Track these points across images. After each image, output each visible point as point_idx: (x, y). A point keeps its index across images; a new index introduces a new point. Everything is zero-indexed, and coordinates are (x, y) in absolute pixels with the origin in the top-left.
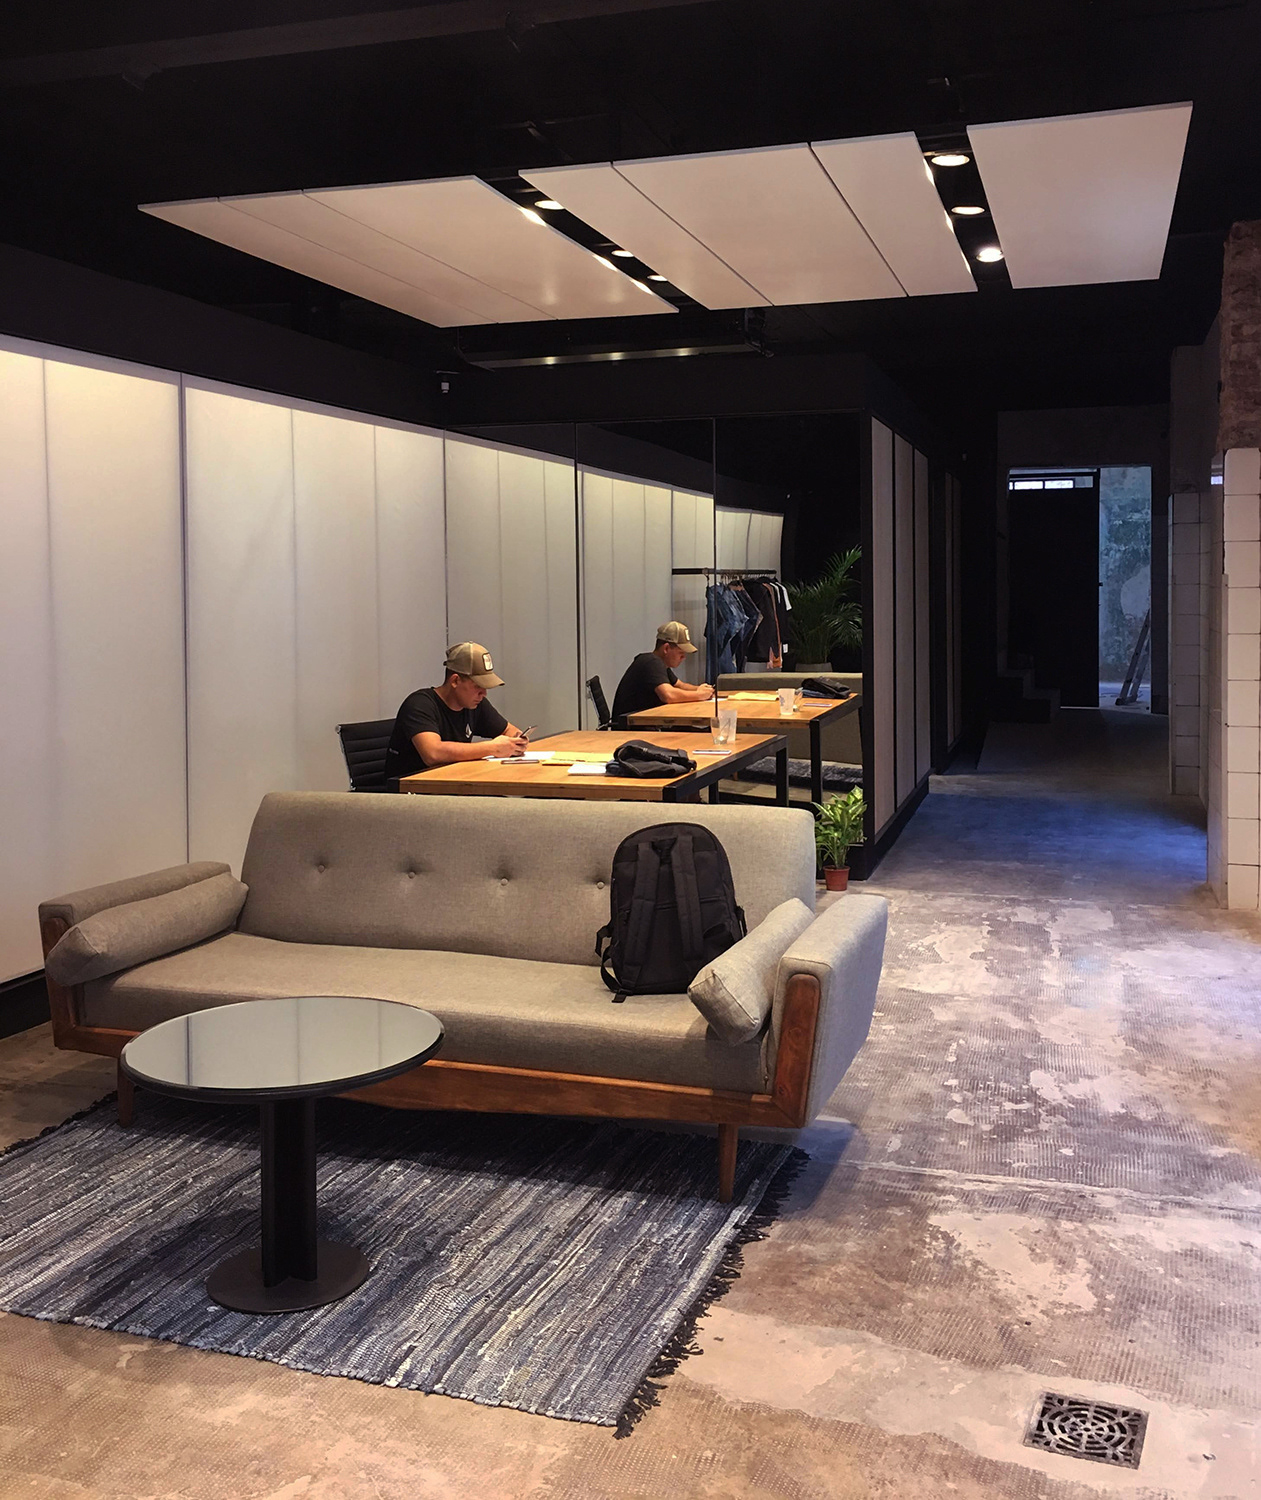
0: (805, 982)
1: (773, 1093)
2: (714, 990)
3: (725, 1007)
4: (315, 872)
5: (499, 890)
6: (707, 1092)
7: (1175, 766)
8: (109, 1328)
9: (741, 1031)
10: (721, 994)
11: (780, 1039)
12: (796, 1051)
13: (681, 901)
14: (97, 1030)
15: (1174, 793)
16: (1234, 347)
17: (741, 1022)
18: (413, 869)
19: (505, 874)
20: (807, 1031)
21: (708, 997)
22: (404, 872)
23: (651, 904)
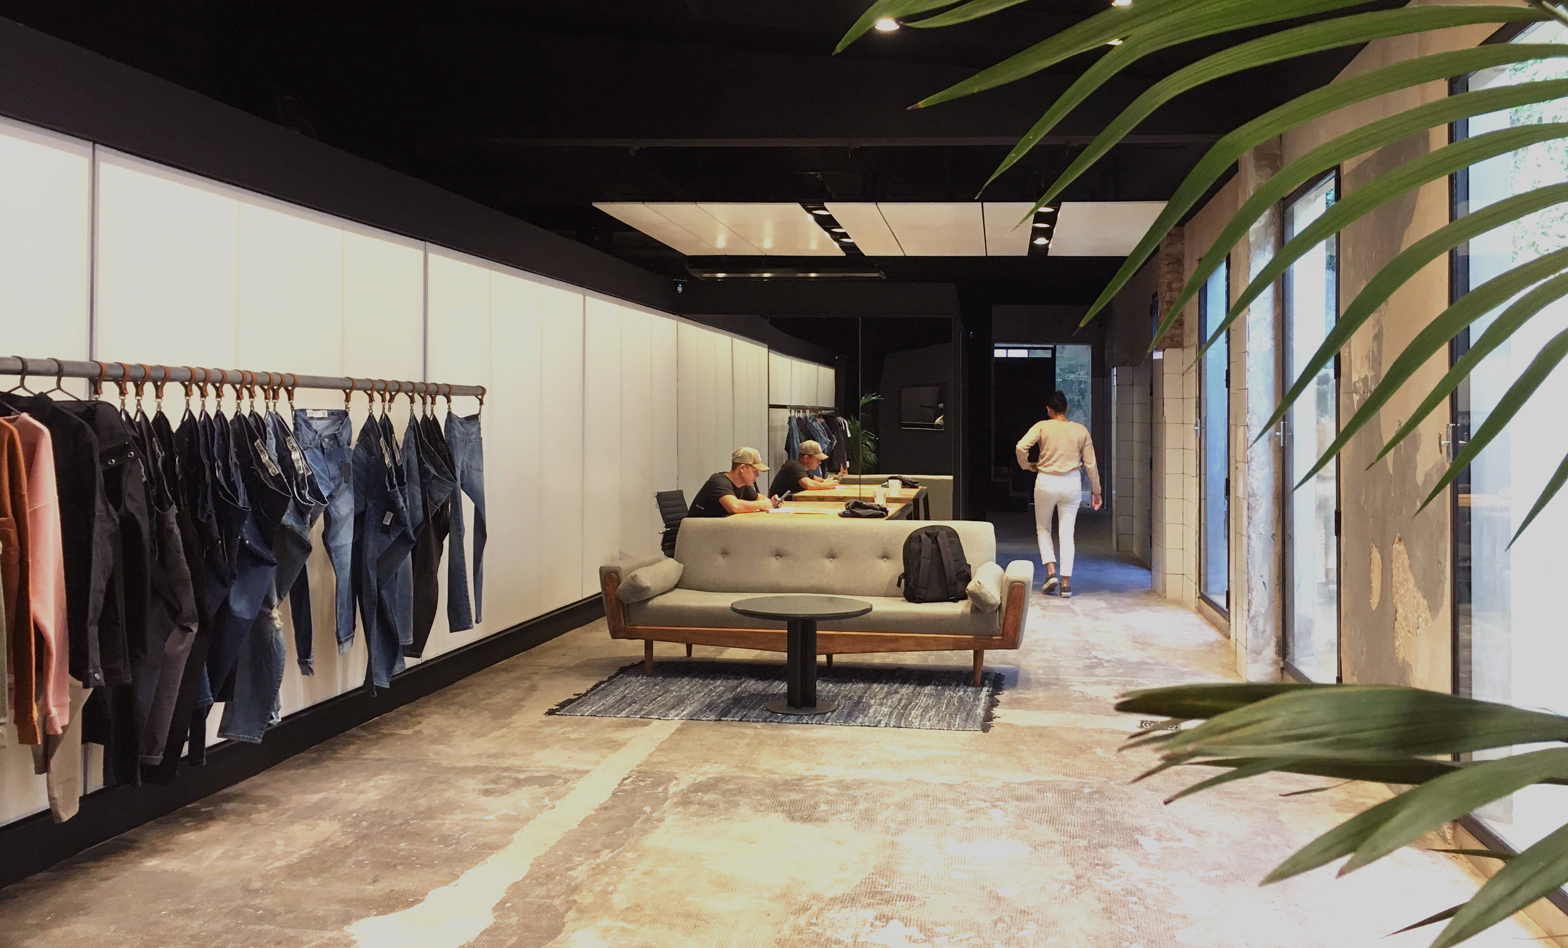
0: (1018, 586)
1: (1003, 635)
2: (980, 589)
3: (985, 596)
4: (721, 558)
5: (828, 564)
6: (972, 637)
7: (1118, 534)
8: (741, 720)
9: (993, 605)
10: (983, 590)
11: (1007, 609)
12: (1014, 616)
13: (945, 559)
14: (638, 627)
15: (1118, 550)
16: (1168, 294)
17: (992, 601)
18: (779, 554)
19: (832, 556)
20: (1019, 607)
21: (977, 592)
22: (772, 556)
23: (930, 561)
